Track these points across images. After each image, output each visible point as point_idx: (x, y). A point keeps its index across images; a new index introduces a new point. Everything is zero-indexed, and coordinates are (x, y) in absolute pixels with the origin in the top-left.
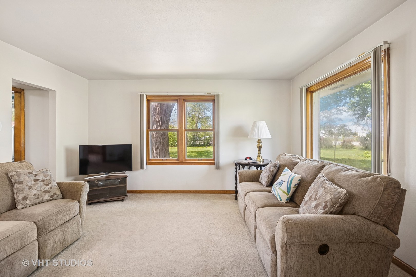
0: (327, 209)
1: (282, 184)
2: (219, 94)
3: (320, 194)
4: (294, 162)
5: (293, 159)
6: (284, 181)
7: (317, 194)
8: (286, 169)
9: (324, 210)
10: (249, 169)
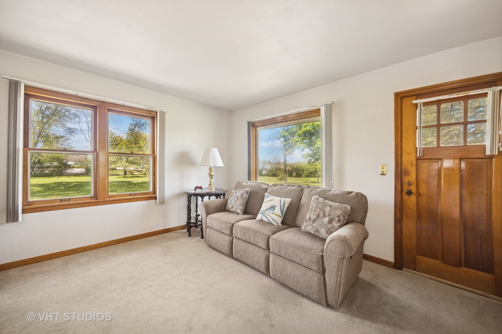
0: (342, 222)
1: (274, 209)
2: (164, 111)
3: (328, 211)
4: (264, 188)
5: (261, 185)
6: (276, 206)
7: (324, 212)
8: (267, 195)
9: (339, 223)
10: (209, 199)
